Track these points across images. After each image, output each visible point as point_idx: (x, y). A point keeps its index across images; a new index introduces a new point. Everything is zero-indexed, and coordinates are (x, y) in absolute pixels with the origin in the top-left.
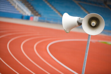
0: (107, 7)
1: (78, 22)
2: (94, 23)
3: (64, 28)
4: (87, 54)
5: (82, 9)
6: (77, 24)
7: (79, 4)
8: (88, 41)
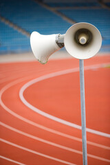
0: (104, 7)
1: (57, 43)
2: (83, 39)
3: (37, 58)
4: (83, 91)
5: (65, 19)
6: (56, 46)
7: (58, 12)
8: (81, 71)
